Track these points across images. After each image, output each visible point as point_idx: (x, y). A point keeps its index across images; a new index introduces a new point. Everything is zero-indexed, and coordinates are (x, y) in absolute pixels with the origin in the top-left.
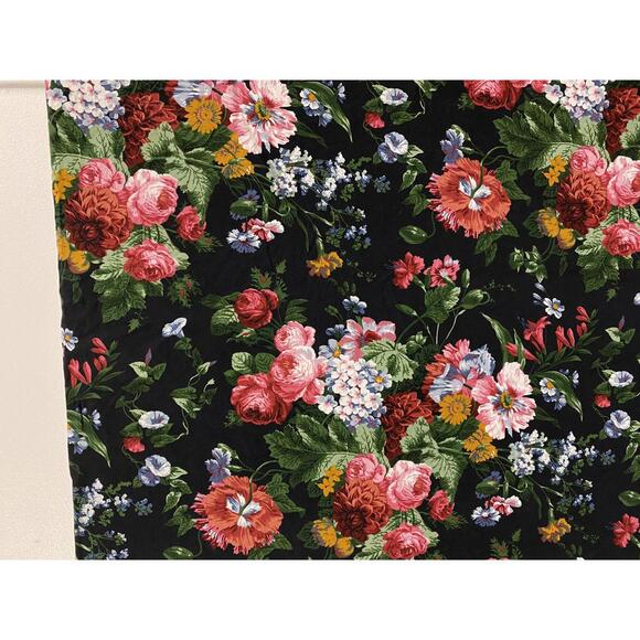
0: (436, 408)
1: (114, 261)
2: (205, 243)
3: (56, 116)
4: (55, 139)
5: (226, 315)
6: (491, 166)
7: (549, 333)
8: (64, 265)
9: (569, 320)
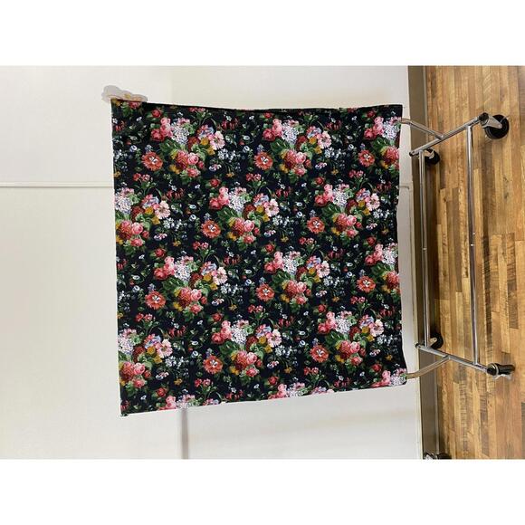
0: (203, 277)
1: (128, 242)
2: (149, 238)
3: (117, 211)
4: (116, 216)
5: (153, 255)
6: (216, 222)
7: (230, 260)
8: (117, 243)
9: (235, 257)
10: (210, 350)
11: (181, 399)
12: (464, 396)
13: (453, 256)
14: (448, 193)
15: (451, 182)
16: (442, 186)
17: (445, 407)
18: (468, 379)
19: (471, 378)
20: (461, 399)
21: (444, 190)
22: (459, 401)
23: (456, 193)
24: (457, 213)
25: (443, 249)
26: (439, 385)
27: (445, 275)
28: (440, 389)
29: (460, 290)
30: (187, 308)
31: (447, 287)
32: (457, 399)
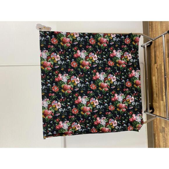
10: (74, 106)
11: (64, 122)
12: (164, 138)
13: (160, 88)
14: (157, 65)
15: (159, 62)
16: (155, 63)
17: (157, 141)
18: (166, 132)
19: (167, 132)
20: (163, 139)
21: (156, 64)
22: (162, 140)
23: (161, 65)
24: (161, 73)
25: (156, 85)
26: (155, 133)
27: (156, 94)
28: (154, 135)
29: (163, 100)
30: (66, 92)
31: (157, 99)
32: (161, 139)
